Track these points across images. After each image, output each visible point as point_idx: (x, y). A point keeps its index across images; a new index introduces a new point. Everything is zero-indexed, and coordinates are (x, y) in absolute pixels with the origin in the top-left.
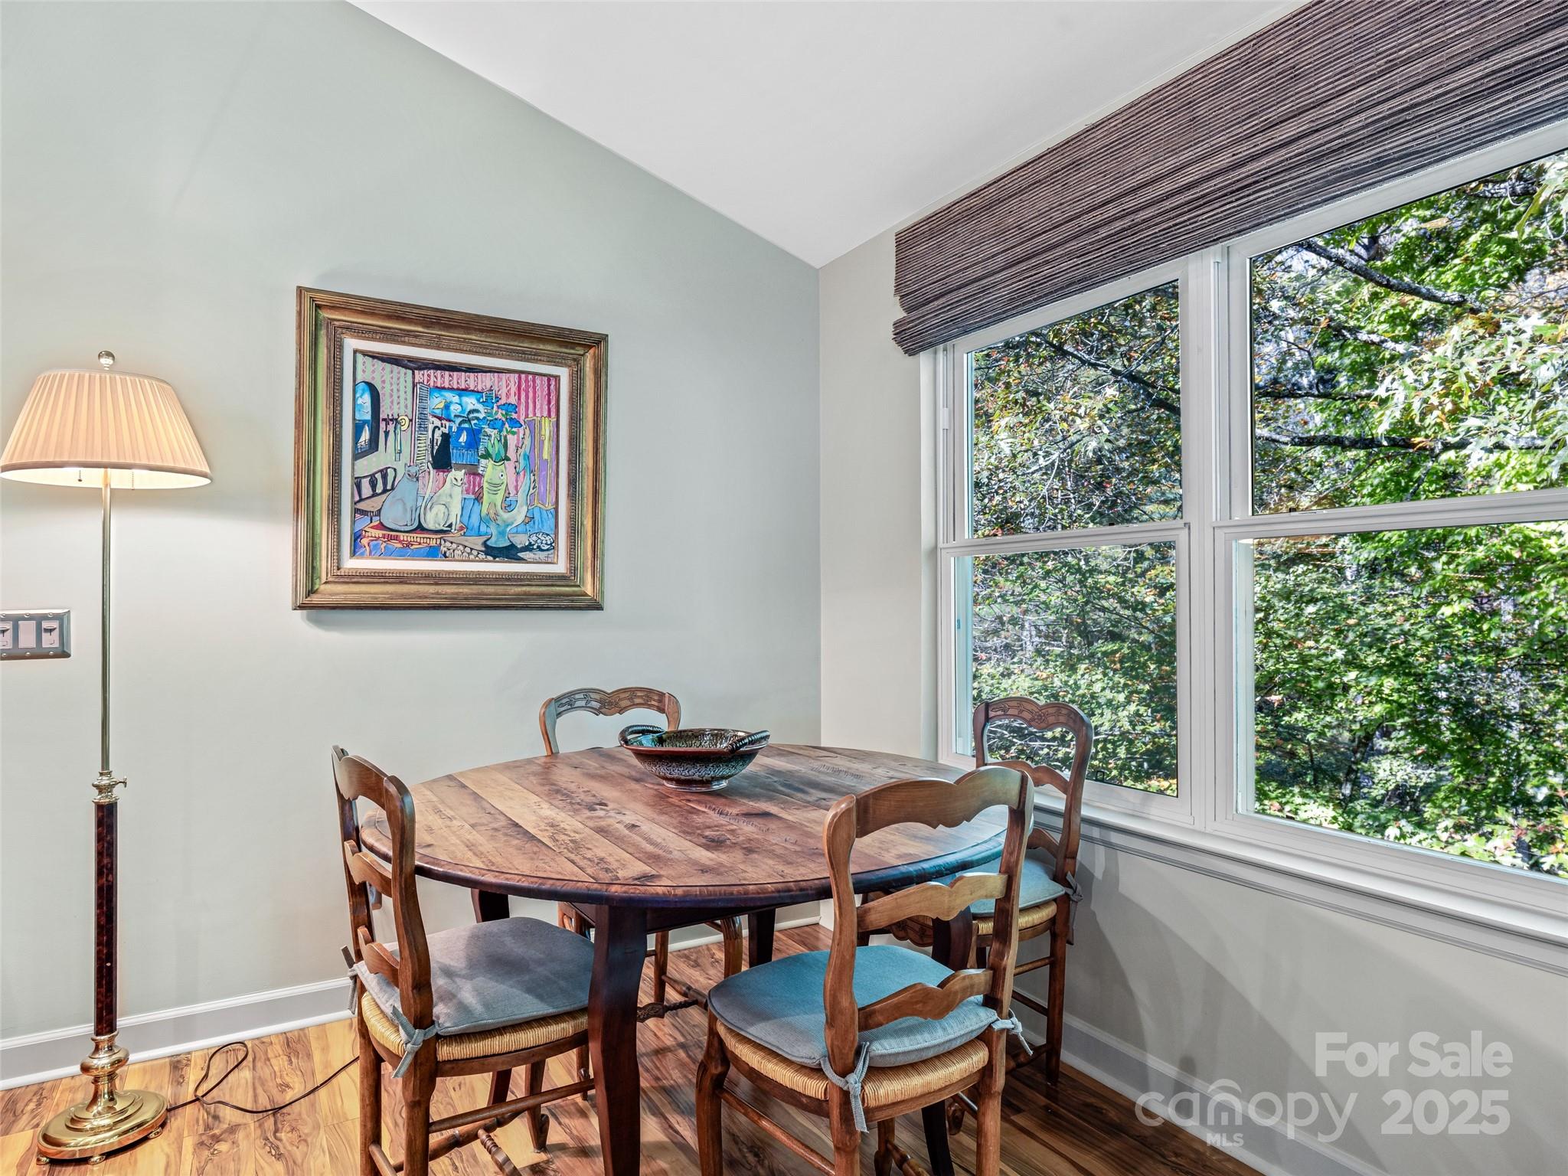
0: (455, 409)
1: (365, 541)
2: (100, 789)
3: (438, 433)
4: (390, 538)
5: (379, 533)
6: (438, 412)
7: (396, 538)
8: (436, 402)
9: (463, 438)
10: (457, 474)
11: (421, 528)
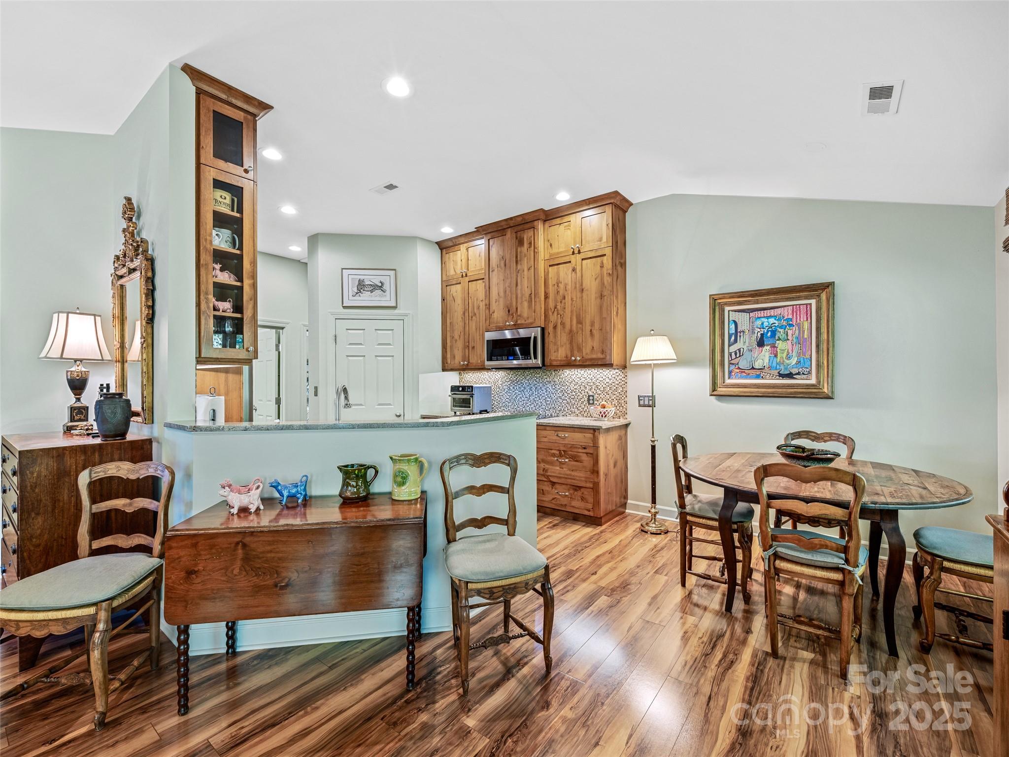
0: (766, 324)
1: (733, 374)
2: (652, 441)
3: (759, 334)
4: (742, 372)
5: (738, 371)
6: (759, 326)
7: (744, 372)
8: (759, 323)
9: (769, 334)
10: (767, 348)
11: (753, 368)
